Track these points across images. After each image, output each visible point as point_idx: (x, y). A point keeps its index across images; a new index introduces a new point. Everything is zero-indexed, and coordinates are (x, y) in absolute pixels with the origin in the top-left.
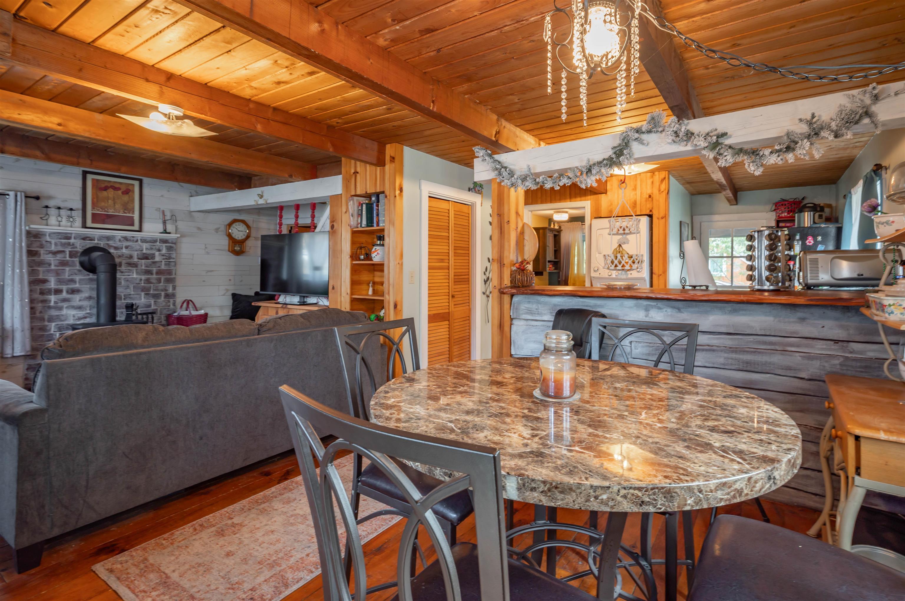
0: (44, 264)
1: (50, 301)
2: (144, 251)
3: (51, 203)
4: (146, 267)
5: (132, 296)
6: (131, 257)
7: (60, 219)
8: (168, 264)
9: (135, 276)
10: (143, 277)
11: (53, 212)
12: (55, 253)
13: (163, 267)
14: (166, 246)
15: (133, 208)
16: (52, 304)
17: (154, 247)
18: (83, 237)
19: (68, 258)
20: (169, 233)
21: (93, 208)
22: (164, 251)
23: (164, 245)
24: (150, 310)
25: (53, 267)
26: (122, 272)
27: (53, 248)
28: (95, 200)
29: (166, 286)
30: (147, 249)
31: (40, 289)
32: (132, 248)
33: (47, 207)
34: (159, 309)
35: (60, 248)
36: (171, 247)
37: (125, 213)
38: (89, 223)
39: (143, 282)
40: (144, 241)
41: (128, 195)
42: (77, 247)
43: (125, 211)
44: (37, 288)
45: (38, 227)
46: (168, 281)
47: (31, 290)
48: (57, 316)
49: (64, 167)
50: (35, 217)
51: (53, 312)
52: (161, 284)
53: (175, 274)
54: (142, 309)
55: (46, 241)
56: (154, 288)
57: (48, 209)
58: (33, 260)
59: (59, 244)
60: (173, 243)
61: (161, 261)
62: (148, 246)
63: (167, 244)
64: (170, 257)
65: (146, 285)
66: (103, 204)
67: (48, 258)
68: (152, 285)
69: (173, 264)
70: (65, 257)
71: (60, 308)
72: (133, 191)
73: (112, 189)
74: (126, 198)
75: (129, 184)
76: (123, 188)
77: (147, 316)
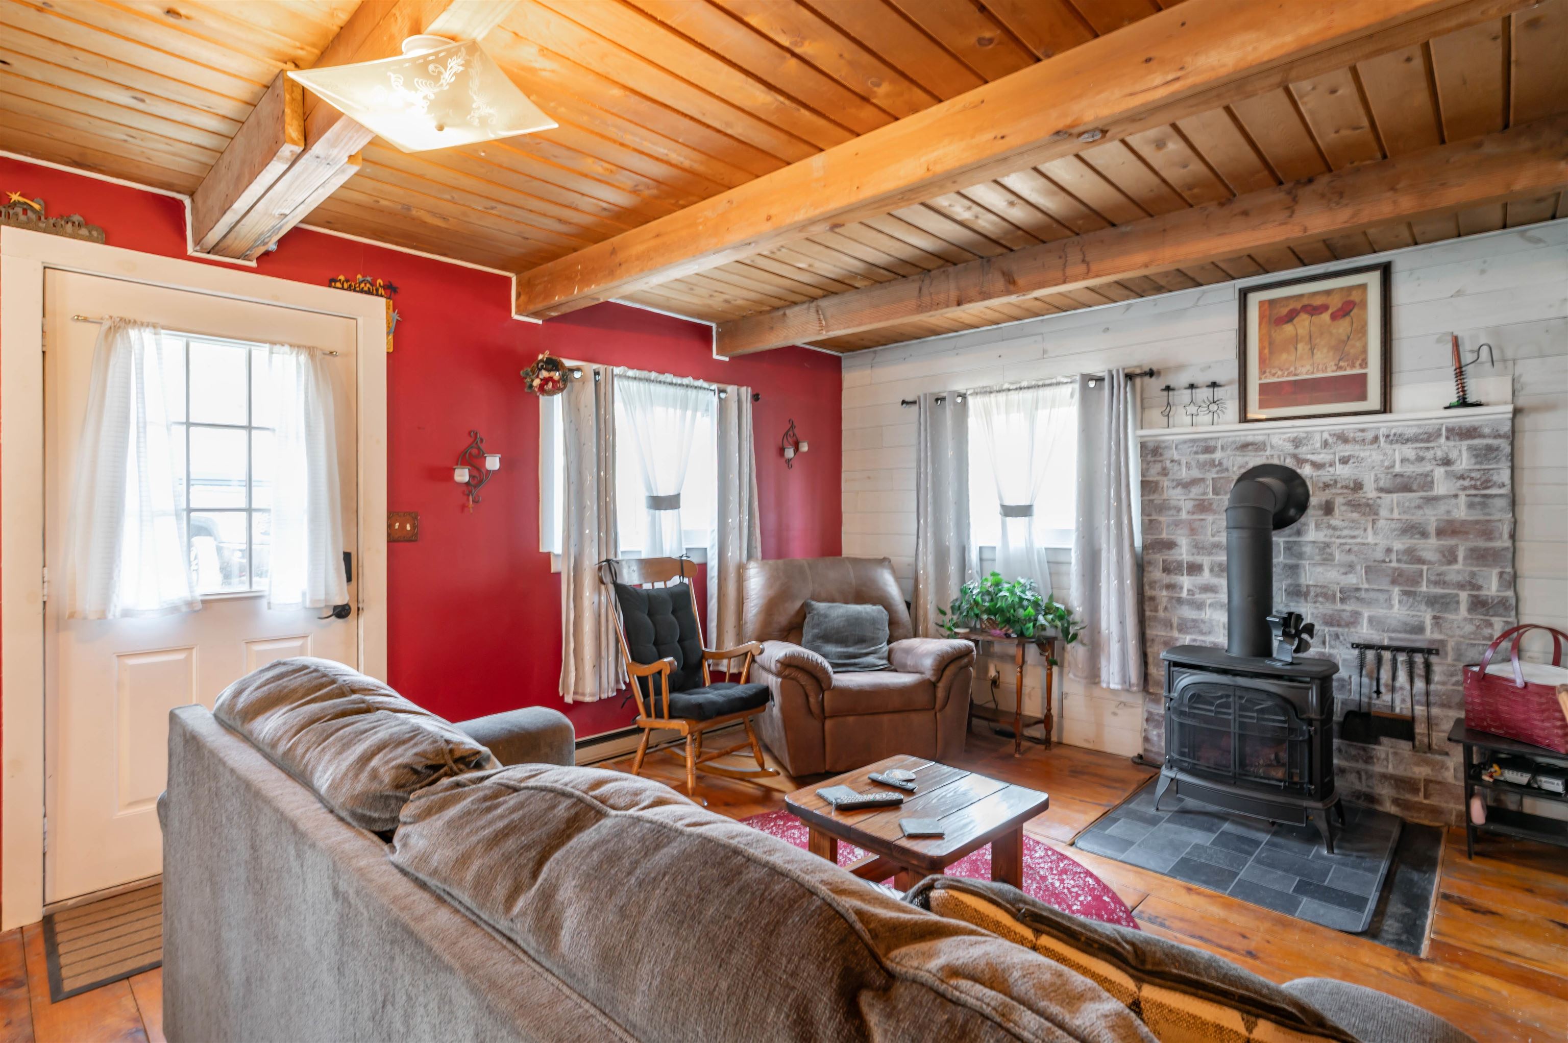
0: (1169, 509)
1: (1182, 588)
2: (1398, 469)
3: (1180, 380)
4: (1405, 513)
5: (1363, 594)
6: (1358, 486)
7: (1192, 409)
8: (1481, 502)
9: (1371, 539)
10: (1398, 544)
11: (1182, 396)
12: (1186, 485)
13: (1461, 512)
14: (1470, 448)
15: (1365, 352)
16: (1184, 594)
17: (1429, 455)
18: (1238, 445)
19: (1211, 496)
20: (1479, 405)
21: (1262, 372)
22: (1464, 462)
23: (1465, 444)
24: (1419, 641)
25: (1184, 515)
26: (1336, 529)
27: (1184, 474)
28: (1266, 351)
29: (1473, 574)
30: (1403, 461)
31: (1164, 561)
32: (1360, 460)
33: (1168, 388)
35: (1196, 473)
36: (1490, 449)
37: (1340, 368)
38: (1254, 412)
39: (1394, 557)
40: (1397, 438)
41: (1348, 319)
42: (1227, 470)
43: (1342, 364)
44: (1159, 558)
45: (1156, 432)
46: (1481, 557)
47: (1149, 563)
48: (1194, 621)
49: (1204, 292)
50: (1155, 414)
51: (1188, 613)
52: (1455, 567)
53: (1513, 536)
54: (1393, 635)
55: (1172, 461)
56: (1433, 578)
57: (1171, 393)
58: (1152, 501)
59: (1194, 464)
60: (1497, 436)
61: (1456, 496)
62: (1409, 451)
63: (1476, 442)
64: (1488, 481)
65: (1404, 566)
66: (1284, 356)
67: (1175, 495)
68: (1425, 567)
69: (1502, 503)
70: (1204, 494)
71: (1200, 606)
72: (1364, 304)
73: (1307, 313)
74: (1343, 326)
75: (1350, 289)
76: (1335, 303)
77: (1411, 658)
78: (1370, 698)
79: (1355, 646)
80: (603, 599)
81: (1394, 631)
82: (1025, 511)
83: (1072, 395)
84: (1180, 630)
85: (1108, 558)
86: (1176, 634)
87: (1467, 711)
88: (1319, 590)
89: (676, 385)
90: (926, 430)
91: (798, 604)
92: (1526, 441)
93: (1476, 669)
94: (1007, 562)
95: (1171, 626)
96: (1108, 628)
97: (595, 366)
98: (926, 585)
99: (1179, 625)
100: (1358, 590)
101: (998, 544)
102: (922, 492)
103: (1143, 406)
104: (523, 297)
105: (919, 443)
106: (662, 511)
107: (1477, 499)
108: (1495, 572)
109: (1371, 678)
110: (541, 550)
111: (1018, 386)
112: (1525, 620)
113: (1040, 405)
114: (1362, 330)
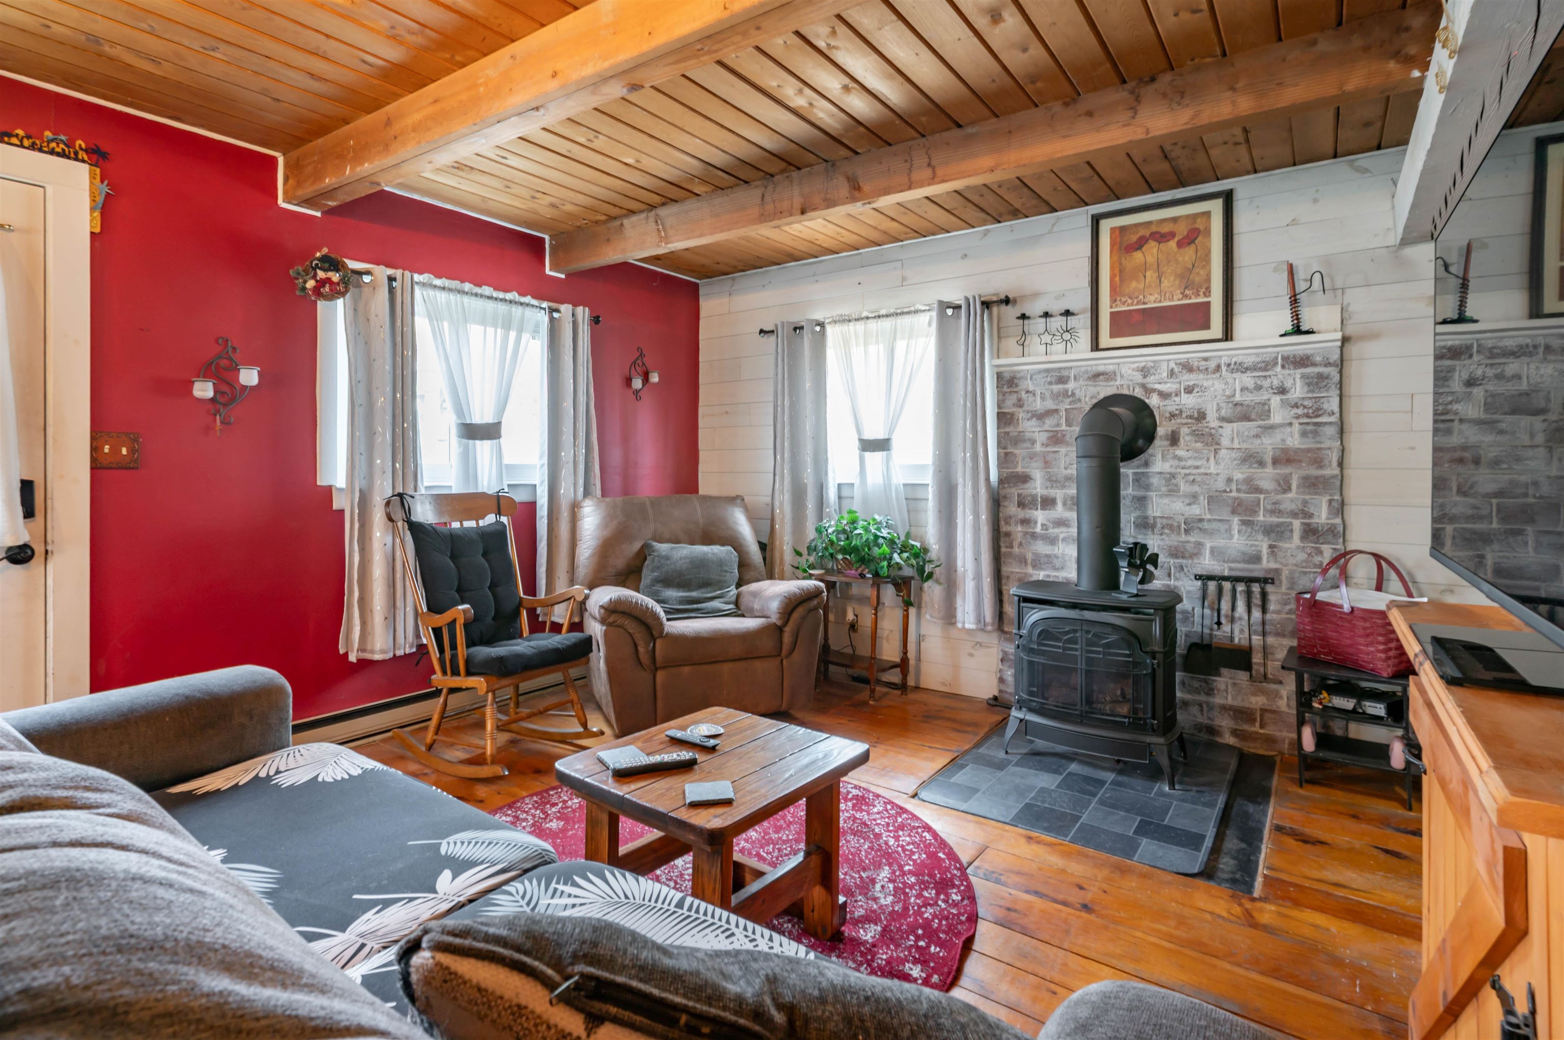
0: (1024, 441)
1: (1036, 523)
2: (1238, 398)
3: (1035, 308)
4: (1245, 442)
5: (1206, 525)
6: (1201, 416)
7: (1047, 338)
8: (1312, 430)
9: (1213, 469)
10: (1238, 473)
11: (1037, 324)
12: (1041, 416)
13: (1294, 440)
14: (1303, 376)
15: (1208, 280)
16: (1038, 529)
17: (1266, 383)
18: (1090, 375)
19: (1064, 427)
20: (1312, 332)
21: (1113, 300)
22: (1298, 391)
23: (1299, 372)
24: (1256, 571)
25: (1038, 448)
26: (1181, 459)
27: (1039, 405)
28: (1117, 279)
29: (1305, 503)
30: (1243, 389)
31: (1019, 495)
32: (1204, 389)
33: (1023, 317)
34: (1285, 573)
35: (1050, 405)
36: (1321, 377)
37: (1186, 296)
38: (1105, 340)
39: (1234, 487)
40: (1238, 367)
41: (1193, 247)
42: (1079, 400)
43: (1187, 292)
44: (1014, 492)
45: (1011, 361)
46: (1312, 485)
47: (1005, 497)
48: (1048, 556)
49: (1060, 217)
50: (1011, 343)
51: (1042, 548)
52: (1289, 495)
53: (1341, 464)
54: (1233, 566)
55: (1027, 392)
56: (1269, 507)
57: (1026, 322)
58: (1008, 433)
59: (1048, 394)
60: (1328, 364)
62: (1248, 380)
63: (1309, 370)
64: (1318, 409)
65: (1242, 495)
66: (1134, 284)
67: (1029, 427)
68: (1262, 496)
69: (1331, 431)
70: (1058, 425)
71: (1053, 541)
72: (1208, 232)
73: (1155, 240)
74: (1188, 254)
75: (1195, 216)
76: (1182, 230)
77: (1248, 587)
78: (1211, 629)
79: (1199, 577)
81: (1234, 562)
82: (882, 445)
83: (930, 324)
84: (1035, 567)
85: (964, 493)
86: (1030, 570)
88: (1165, 521)
89: (496, 299)
90: (783, 361)
91: (637, 546)
92: (1352, 369)
93: (1308, 596)
94: (865, 500)
95: (1026, 562)
96: (964, 566)
97: (390, 272)
98: (782, 526)
99: (1033, 560)
100: (1201, 520)
101: (857, 482)
102: (779, 426)
103: (1000, 335)
104: (291, 181)
105: (777, 375)
106: (478, 442)
107: (1310, 428)
108: (1325, 500)
109: (1212, 609)
110: (319, 483)
111: (876, 314)
112: (1351, 547)
113: (898, 335)
114: (1206, 258)
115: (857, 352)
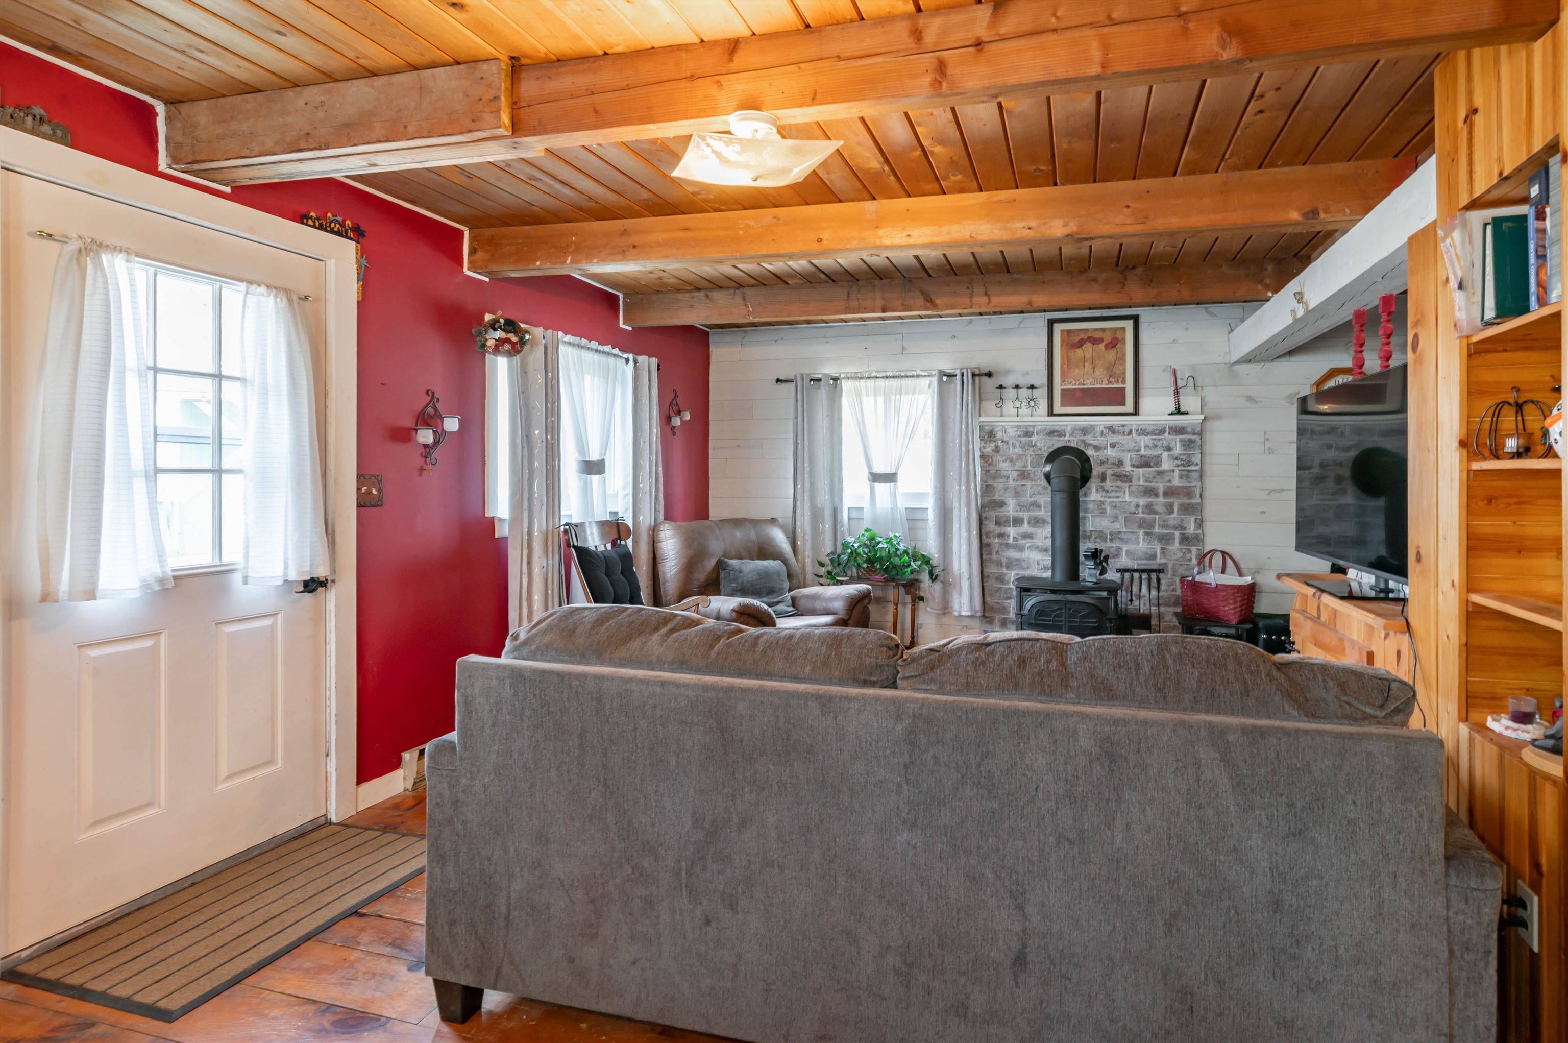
0: (1001, 477)
1: (1008, 536)
2: (1143, 452)
3: (1009, 381)
4: (1146, 481)
5: (1123, 536)
6: (1120, 463)
7: (1017, 404)
9: (1127, 498)
10: (1142, 501)
11: (1010, 393)
12: (1013, 459)
13: (1176, 482)
14: (1181, 440)
15: (1124, 373)
16: (1011, 541)
17: (1159, 444)
18: (1048, 431)
19: (1029, 468)
20: (1186, 413)
21: (1063, 381)
22: (1178, 450)
23: (1179, 438)
24: (1153, 565)
25: (1011, 482)
26: (1107, 492)
27: (1011, 451)
28: (1065, 366)
29: (1182, 520)
30: (1146, 447)
31: (996, 516)
32: (1122, 446)
33: (1001, 387)
34: (1170, 566)
35: (1018, 450)
36: (1191, 441)
37: (1110, 383)
38: (1057, 409)
39: (1140, 511)
40: (1142, 432)
41: (1115, 350)
42: (1040, 449)
43: (1111, 380)
44: (992, 514)
45: (991, 419)
46: (1187, 509)
47: (986, 518)
48: (1017, 560)
49: (1024, 318)
50: (990, 405)
51: (1013, 554)
52: (1174, 515)
53: (1201, 496)
54: (1139, 562)
55: (1003, 441)
56: (1161, 523)
57: (1003, 390)
58: (988, 471)
59: (1017, 444)
60: (1194, 434)
61: (1173, 471)
62: (1149, 440)
63: (1184, 437)
64: (1189, 461)
65: (1146, 516)
66: (1077, 371)
67: (1004, 467)
68: (1157, 516)
69: (1196, 475)
70: (1025, 466)
71: (1021, 549)
72: (1123, 341)
73: (1091, 342)
74: (1111, 355)
75: (1116, 329)
76: (1107, 338)
77: (1149, 576)
78: (1127, 605)
79: (1119, 570)
80: (550, 562)
81: (1140, 559)
82: (890, 478)
83: (930, 386)
85: (960, 515)
87: (1183, 607)
88: (1097, 534)
89: (600, 352)
90: (803, 406)
91: (712, 563)
92: (1207, 436)
93: (1190, 579)
94: (878, 521)
95: (1001, 565)
96: (959, 569)
98: (804, 541)
99: (1007, 564)
100: (1120, 532)
101: (866, 504)
102: (799, 461)
103: (980, 398)
105: (796, 417)
107: (1185, 473)
108: (1193, 518)
109: (1127, 591)
110: (487, 515)
111: (884, 374)
112: (1208, 548)
113: (903, 391)
114: (1123, 358)
115: (868, 401)
